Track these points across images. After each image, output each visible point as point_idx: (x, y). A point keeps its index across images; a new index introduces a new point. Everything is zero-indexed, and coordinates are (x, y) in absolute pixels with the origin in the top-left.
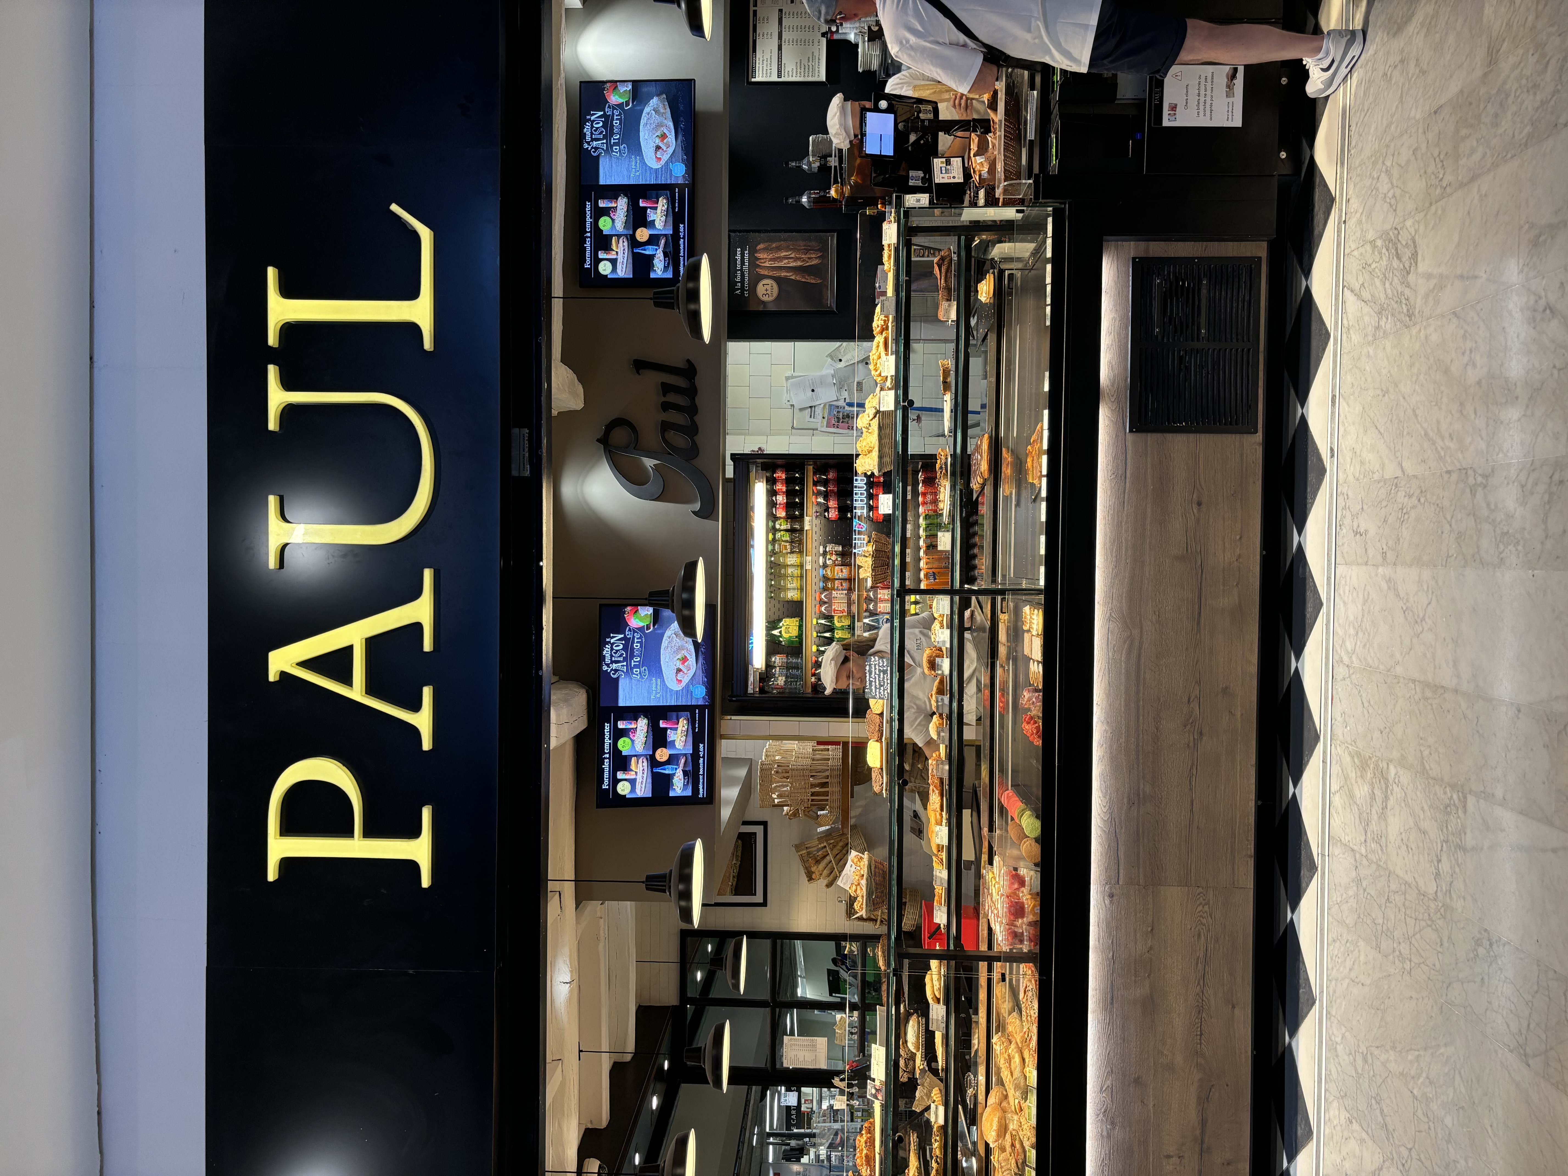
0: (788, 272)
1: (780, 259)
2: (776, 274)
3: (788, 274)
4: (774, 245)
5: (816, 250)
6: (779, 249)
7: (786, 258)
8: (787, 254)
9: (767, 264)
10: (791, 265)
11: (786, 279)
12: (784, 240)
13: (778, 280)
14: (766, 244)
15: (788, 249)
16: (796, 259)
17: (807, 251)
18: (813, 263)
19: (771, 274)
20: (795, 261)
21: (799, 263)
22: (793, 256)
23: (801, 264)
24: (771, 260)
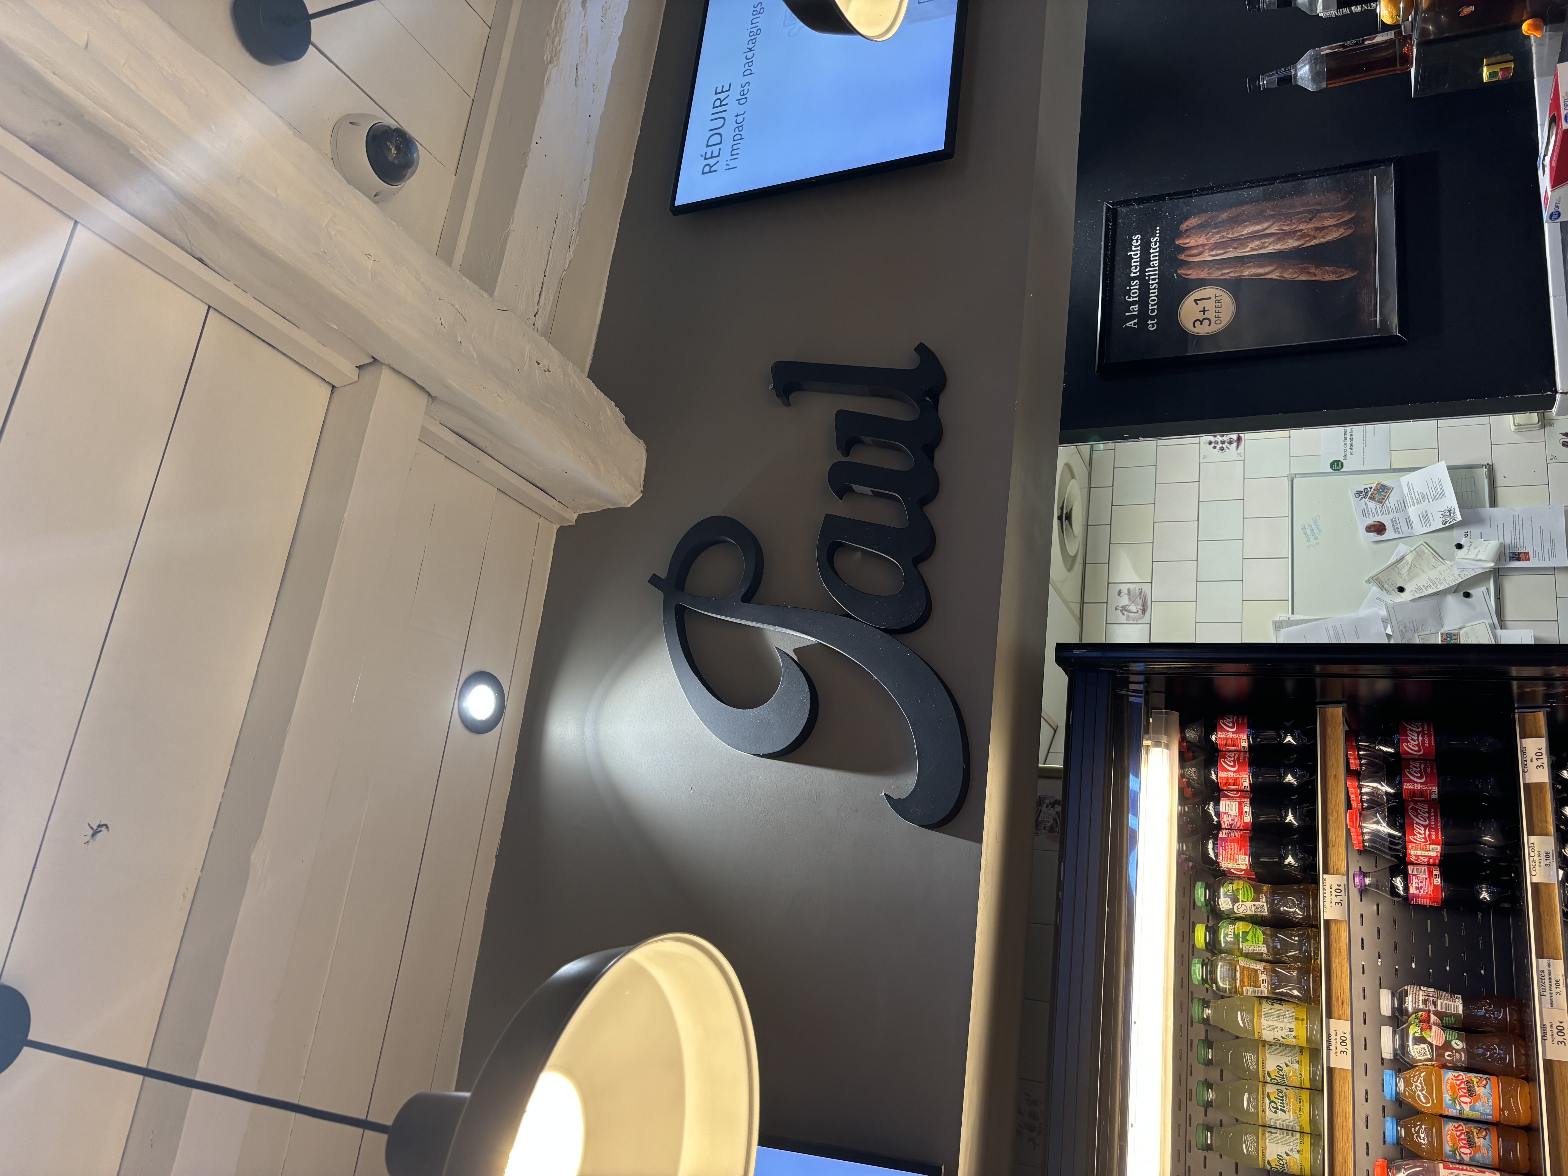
0: (1261, 266)
1: (1240, 242)
2: (1230, 273)
3: (1261, 271)
4: (1224, 216)
5: (1337, 210)
6: (1236, 221)
7: (1255, 236)
8: (1259, 227)
9: (1207, 257)
10: (1269, 249)
11: (1256, 282)
12: (1251, 202)
13: (1234, 287)
14: (1204, 217)
15: (1260, 217)
16: (1283, 236)
17: (1313, 215)
18: (1329, 238)
19: (1216, 275)
20: (1279, 240)
21: (1292, 243)
22: (1273, 230)
23: (1299, 243)
24: (1216, 246)
